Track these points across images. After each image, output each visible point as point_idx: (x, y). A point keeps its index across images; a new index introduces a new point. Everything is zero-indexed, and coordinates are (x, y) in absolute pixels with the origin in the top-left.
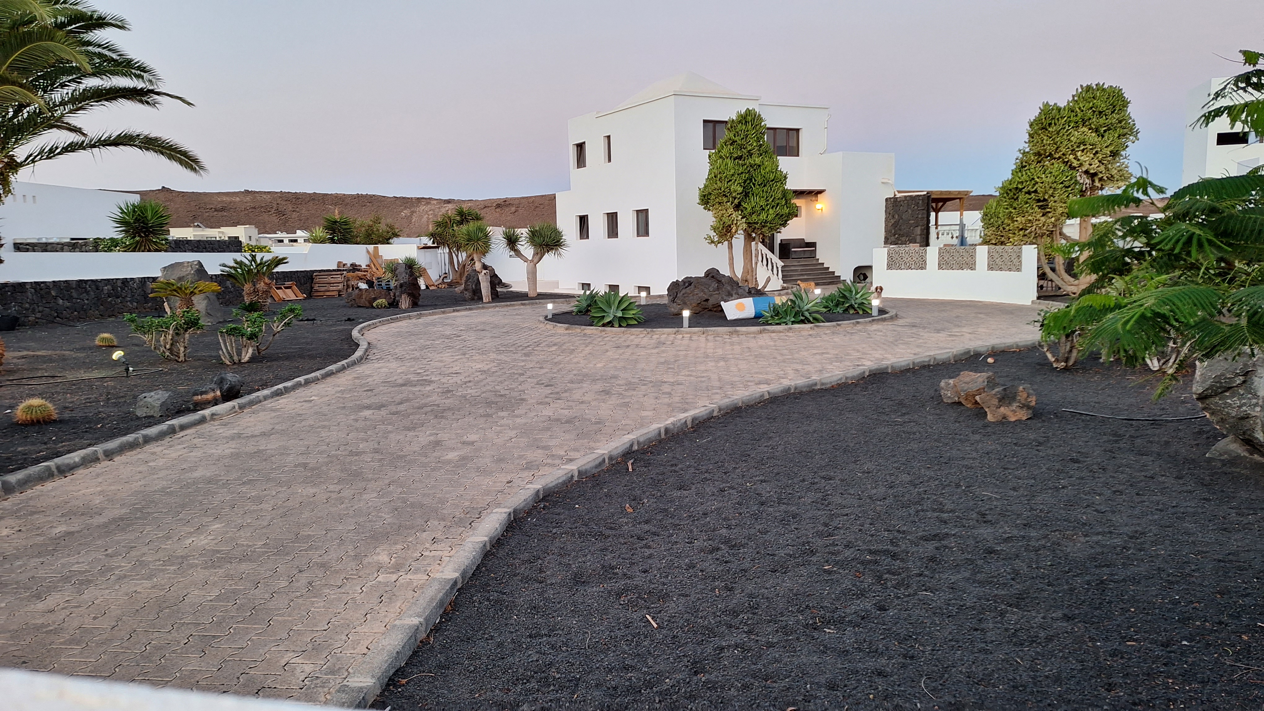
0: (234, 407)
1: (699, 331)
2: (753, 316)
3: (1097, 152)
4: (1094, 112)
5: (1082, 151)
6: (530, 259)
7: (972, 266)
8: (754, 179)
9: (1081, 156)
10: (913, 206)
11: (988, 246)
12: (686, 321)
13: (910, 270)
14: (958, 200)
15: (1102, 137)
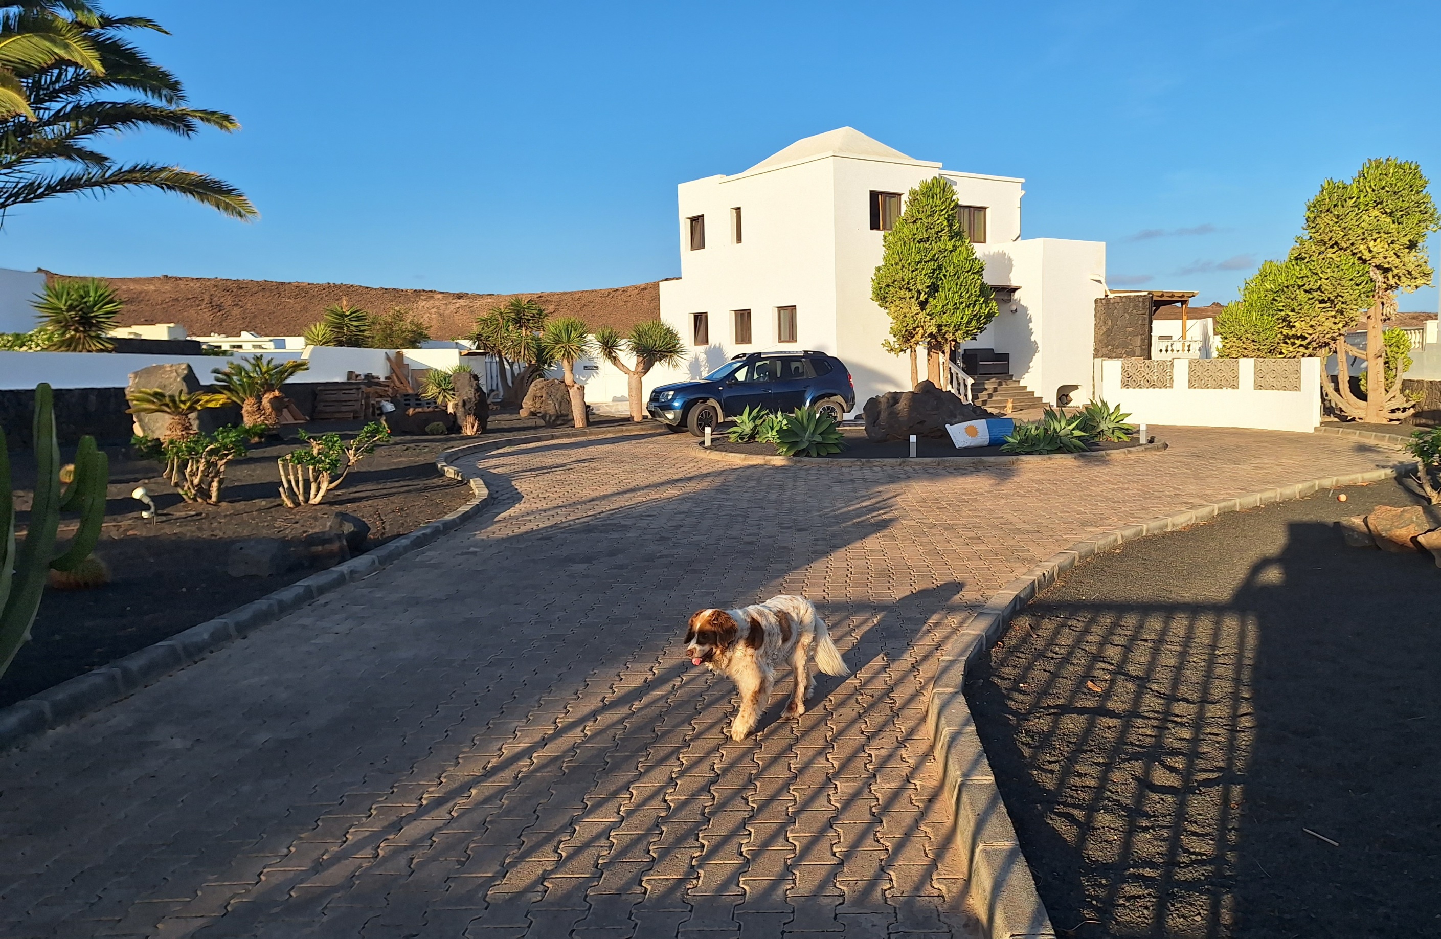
0: (374, 561)
1: (932, 462)
2: (987, 443)
3: (1392, 243)
4: (1387, 192)
5: (1375, 241)
6: (632, 370)
7: (1234, 383)
8: (945, 268)
9: (1374, 246)
10: (1131, 309)
11: (1253, 359)
12: (913, 448)
13: (1152, 389)
14: (1179, 304)
15: (1399, 223)
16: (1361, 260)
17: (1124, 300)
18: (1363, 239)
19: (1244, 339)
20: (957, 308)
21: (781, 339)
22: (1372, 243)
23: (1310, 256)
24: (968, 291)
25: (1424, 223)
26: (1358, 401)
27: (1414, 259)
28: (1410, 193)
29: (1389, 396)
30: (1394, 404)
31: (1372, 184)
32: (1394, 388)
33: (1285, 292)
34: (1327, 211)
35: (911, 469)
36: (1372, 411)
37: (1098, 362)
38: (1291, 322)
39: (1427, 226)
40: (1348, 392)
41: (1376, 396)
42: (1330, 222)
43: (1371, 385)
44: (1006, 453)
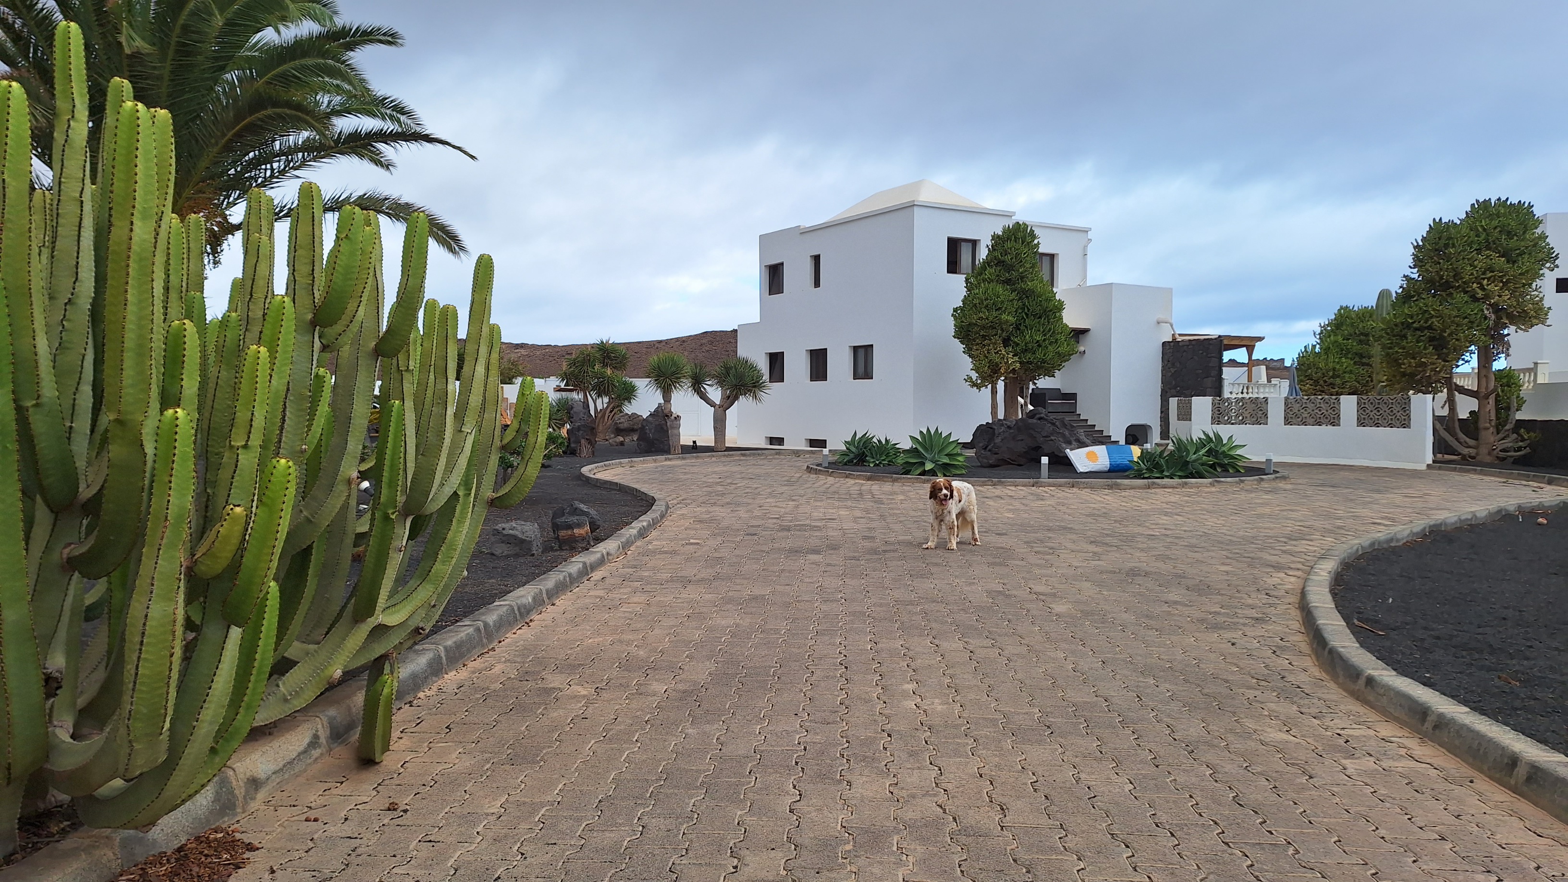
2: (1107, 469)
3: (1507, 282)
4: (1500, 231)
5: (1489, 279)
6: (718, 403)
7: (1335, 421)
8: (1028, 308)
9: (1488, 285)
10: (1201, 352)
11: (1356, 396)
12: (1045, 470)
13: (1244, 425)
14: (1245, 348)
15: (1514, 262)
16: (1475, 299)
17: (1193, 343)
18: (1476, 278)
19: (1321, 382)
20: (1039, 346)
21: (856, 377)
22: (1485, 282)
23: (1419, 294)
24: (1050, 329)
25: (1542, 262)
26: (1468, 440)
27: (1529, 297)
28: (1524, 233)
29: (1501, 435)
30: (1507, 443)
31: (1483, 223)
32: (1507, 427)
33: (1394, 329)
34: (1436, 250)
35: (1046, 489)
36: (1484, 450)
37: (1173, 402)
38: (1400, 359)
39: (1543, 265)
40: (1458, 431)
41: (1489, 436)
42: (1441, 261)
43: (1482, 424)
44: (1135, 477)
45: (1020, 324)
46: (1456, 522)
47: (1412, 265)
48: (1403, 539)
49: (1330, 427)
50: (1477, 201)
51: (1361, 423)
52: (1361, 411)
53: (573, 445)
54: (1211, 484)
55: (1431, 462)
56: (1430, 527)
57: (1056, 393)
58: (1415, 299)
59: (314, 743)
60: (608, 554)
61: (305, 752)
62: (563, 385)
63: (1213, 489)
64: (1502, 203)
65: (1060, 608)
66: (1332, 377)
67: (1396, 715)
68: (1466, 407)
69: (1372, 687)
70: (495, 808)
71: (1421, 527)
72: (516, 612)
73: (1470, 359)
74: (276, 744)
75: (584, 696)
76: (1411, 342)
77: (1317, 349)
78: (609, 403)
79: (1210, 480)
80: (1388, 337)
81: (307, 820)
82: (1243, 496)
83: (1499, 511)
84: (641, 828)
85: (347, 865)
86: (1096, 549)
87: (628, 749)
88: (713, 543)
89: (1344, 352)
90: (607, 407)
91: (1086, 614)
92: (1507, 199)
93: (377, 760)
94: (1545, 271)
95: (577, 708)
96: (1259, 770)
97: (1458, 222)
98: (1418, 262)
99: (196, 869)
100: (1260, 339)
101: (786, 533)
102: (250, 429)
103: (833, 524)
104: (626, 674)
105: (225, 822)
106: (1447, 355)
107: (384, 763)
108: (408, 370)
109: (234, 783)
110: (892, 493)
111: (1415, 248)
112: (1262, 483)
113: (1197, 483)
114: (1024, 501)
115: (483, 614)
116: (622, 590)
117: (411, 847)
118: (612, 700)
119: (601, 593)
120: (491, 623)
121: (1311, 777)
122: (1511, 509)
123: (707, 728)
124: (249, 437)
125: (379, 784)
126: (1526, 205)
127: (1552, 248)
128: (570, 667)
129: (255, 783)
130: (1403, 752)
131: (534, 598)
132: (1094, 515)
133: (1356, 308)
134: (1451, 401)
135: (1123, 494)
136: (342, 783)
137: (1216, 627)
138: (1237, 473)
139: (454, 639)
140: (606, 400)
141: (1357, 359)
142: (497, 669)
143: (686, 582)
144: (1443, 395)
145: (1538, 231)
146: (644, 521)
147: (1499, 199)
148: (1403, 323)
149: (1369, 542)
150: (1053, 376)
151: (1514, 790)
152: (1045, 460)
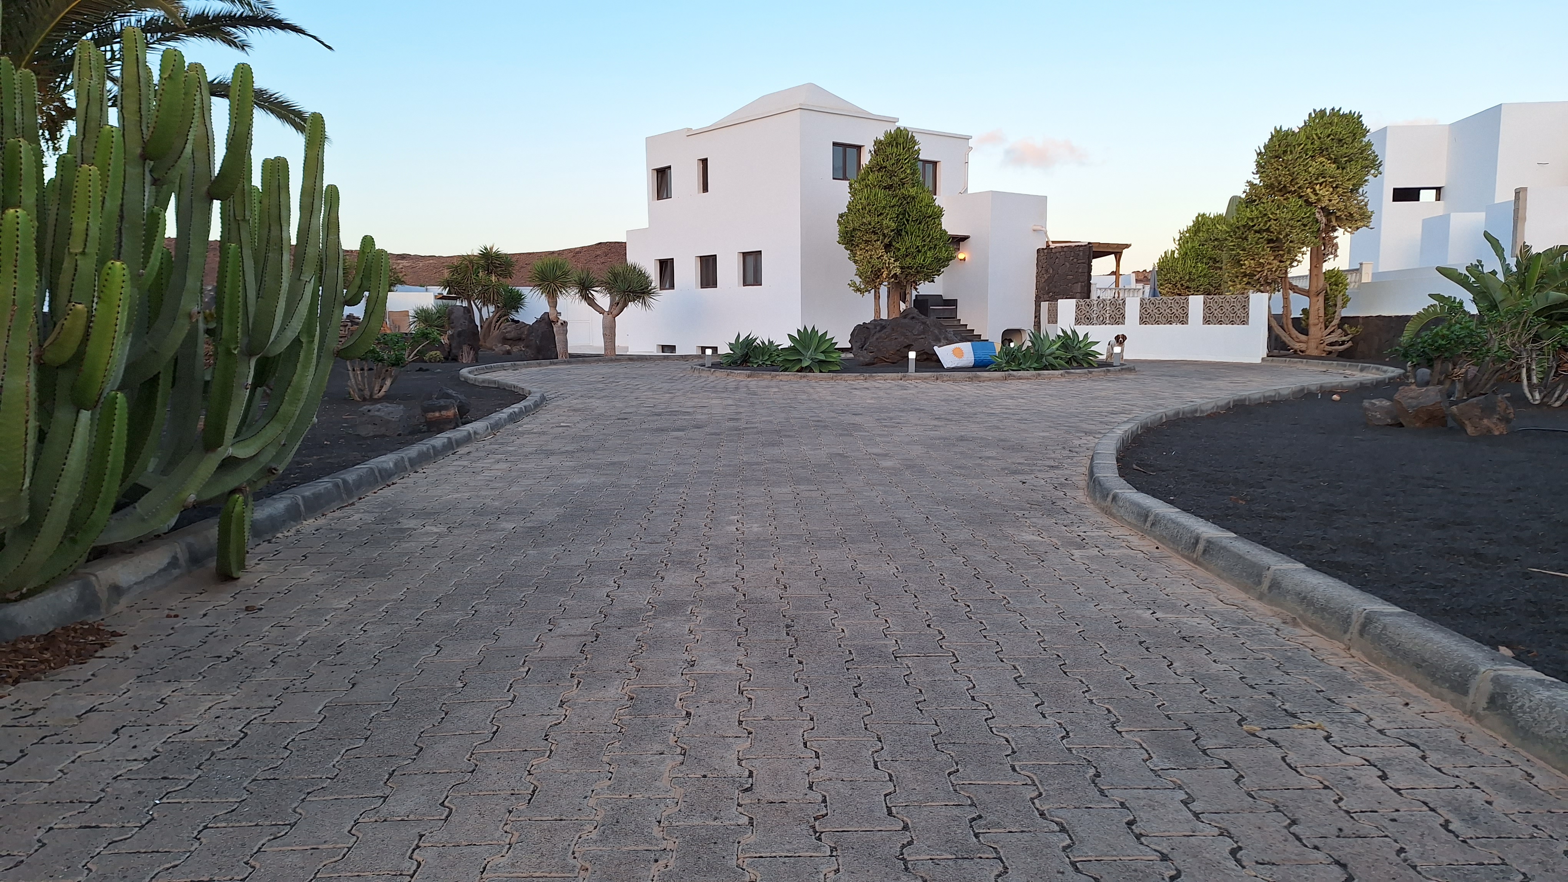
1: (929, 377)
3: (1337, 187)
4: (1333, 139)
5: (1321, 184)
6: (607, 310)
7: (1183, 319)
8: (908, 214)
9: (1320, 190)
10: (1071, 258)
11: (1202, 296)
12: (912, 366)
13: (1104, 326)
14: (1113, 256)
15: (1343, 169)
16: (1308, 203)
17: (1065, 249)
18: (1310, 183)
19: (1179, 286)
20: (919, 251)
21: (745, 284)
22: (1318, 187)
23: (1260, 199)
24: (929, 235)
25: (1366, 168)
26: (1299, 335)
27: (1356, 202)
28: (1353, 141)
29: (1328, 331)
30: (1333, 338)
31: (1318, 132)
32: (1333, 323)
33: (1236, 232)
34: (1276, 157)
35: (912, 382)
36: (1313, 344)
37: (1044, 305)
38: (1241, 260)
39: (1368, 172)
40: (1291, 326)
41: (1316, 331)
42: (1280, 167)
43: (1312, 320)
44: (996, 371)
45: (901, 230)
46: (1260, 399)
47: (1255, 172)
48: (1207, 411)
49: (1179, 325)
50: (1315, 111)
51: (1206, 321)
52: (1207, 310)
53: (454, 351)
54: (1061, 375)
55: (1265, 356)
56: (1234, 401)
57: (938, 300)
58: (1256, 203)
59: (174, 563)
60: (475, 433)
61: (164, 570)
62: (445, 293)
63: (1063, 380)
64: (1335, 113)
65: (888, 463)
66: (1188, 281)
67: (1129, 520)
68: (1298, 305)
69: (1116, 502)
70: (344, 604)
71: (1226, 401)
72: (377, 474)
73: (1301, 259)
74: (136, 559)
75: (436, 533)
76: (1251, 244)
77: (1176, 255)
78: (495, 312)
79: (1062, 371)
80: (1231, 239)
81: (168, 616)
82: (1088, 384)
83: (1302, 390)
84: (473, 612)
85: (205, 642)
86: (939, 423)
87: (471, 565)
88: (583, 425)
89: (1199, 256)
90: (494, 316)
91: (908, 467)
92: (1340, 109)
93: (235, 576)
94: (1369, 177)
95: (429, 540)
96: (1004, 558)
97: (1297, 130)
98: (1261, 168)
99: (63, 646)
100: (1127, 246)
101: (656, 418)
102: (86, 238)
103: (705, 410)
104: (480, 518)
105: (91, 619)
106: (1282, 256)
107: (241, 580)
108: (244, 220)
109: (97, 587)
110: (767, 387)
111: (1258, 154)
112: (1108, 374)
113: (1049, 374)
114: (888, 391)
115: (343, 474)
116: (485, 461)
117: (264, 630)
118: (462, 535)
119: (465, 463)
120: (351, 482)
121: (1043, 561)
122: (1313, 388)
123: (547, 550)
124: (85, 245)
125: (236, 594)
126: (1356, 115)
127: (1377, 156)
128: (426, 514)
129: (117, 591)
130: (1124, 544)
131: (396, 464)
132: (947, 400)
133: (1212, 216)
134: (1286, 299)
135: (981, 384)
136: (201, 593)
137: (1015, 472)
138: (1091, 366)
139: (312, 491)
140: (492, 308)
141: (1211, 264)
142: (356, 517)
143: (549, 453)
144: (1278, 295)
145: (1366, 140)
146: (516, 408)
147: (1333, 109)
148: (1244, 226)
149: (1173, 412)
150: (933, 281)
151: (1196, 562)
152: (912, 355)
